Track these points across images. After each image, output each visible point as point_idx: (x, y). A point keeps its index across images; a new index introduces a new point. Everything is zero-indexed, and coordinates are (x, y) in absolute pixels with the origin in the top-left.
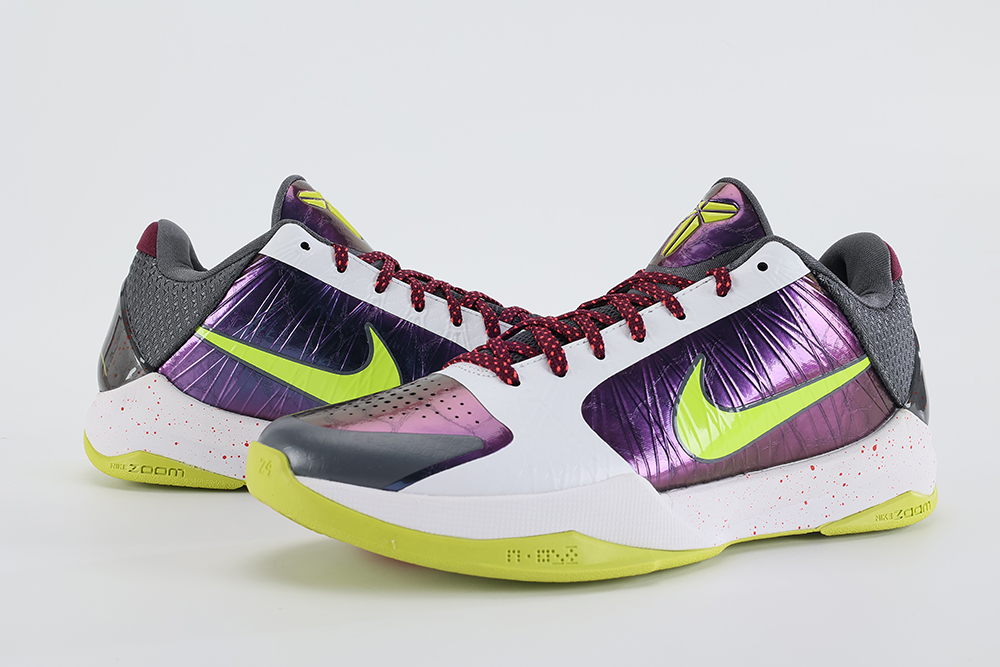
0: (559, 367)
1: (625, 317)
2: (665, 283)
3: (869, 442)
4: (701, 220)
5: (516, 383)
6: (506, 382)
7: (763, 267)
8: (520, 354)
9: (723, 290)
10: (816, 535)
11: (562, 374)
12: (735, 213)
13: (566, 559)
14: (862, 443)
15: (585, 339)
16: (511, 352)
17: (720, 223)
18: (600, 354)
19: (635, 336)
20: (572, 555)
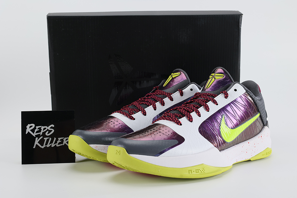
0: (190, 119)
1: (203, 105)
2: (209, 96)
3: (260, 135)
4: (215, 78)
5: (181, 125)
6: (178, 125)
7: (235, 90)
8: (178, 117)
9: (226, 97)
10: (249, 161)
11: (192, 122)
12: (224, 76)
13: (203, 172)
14: (258, 135)
15: (194, 112)
16: (176, 116)
17: (220, 79)
18: (199, 115)
19: (207, 110)
20: (203, 170)
